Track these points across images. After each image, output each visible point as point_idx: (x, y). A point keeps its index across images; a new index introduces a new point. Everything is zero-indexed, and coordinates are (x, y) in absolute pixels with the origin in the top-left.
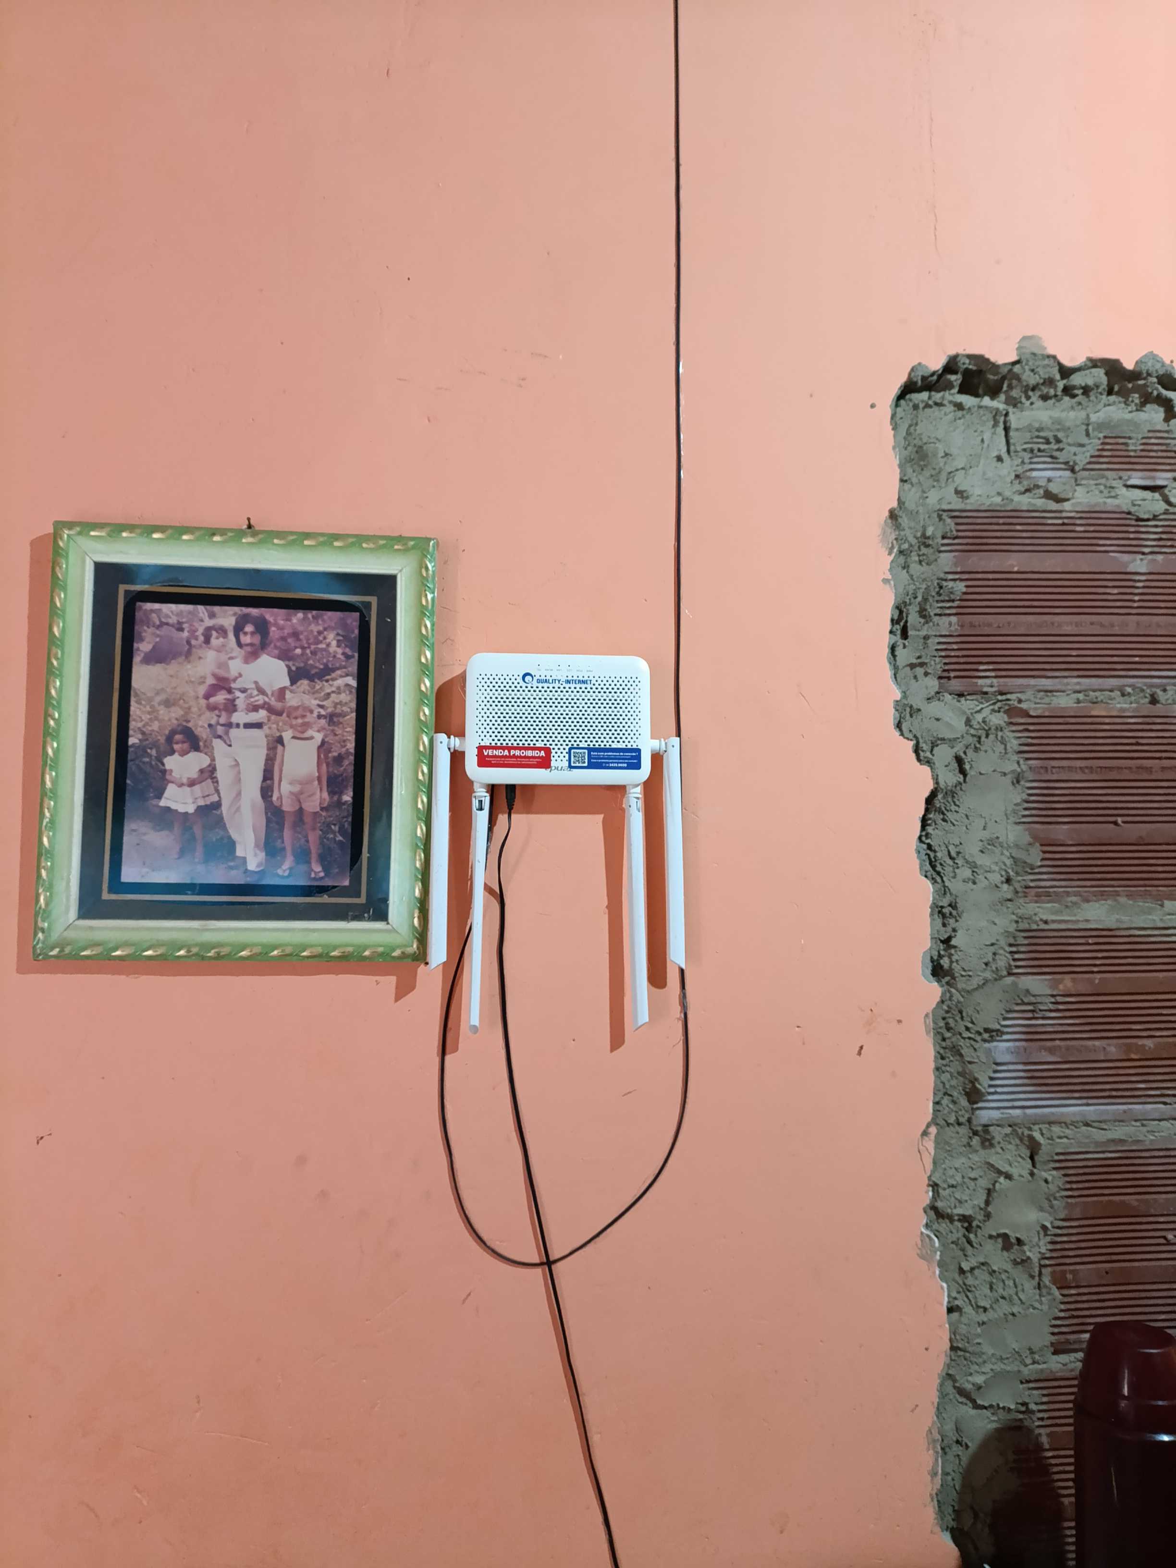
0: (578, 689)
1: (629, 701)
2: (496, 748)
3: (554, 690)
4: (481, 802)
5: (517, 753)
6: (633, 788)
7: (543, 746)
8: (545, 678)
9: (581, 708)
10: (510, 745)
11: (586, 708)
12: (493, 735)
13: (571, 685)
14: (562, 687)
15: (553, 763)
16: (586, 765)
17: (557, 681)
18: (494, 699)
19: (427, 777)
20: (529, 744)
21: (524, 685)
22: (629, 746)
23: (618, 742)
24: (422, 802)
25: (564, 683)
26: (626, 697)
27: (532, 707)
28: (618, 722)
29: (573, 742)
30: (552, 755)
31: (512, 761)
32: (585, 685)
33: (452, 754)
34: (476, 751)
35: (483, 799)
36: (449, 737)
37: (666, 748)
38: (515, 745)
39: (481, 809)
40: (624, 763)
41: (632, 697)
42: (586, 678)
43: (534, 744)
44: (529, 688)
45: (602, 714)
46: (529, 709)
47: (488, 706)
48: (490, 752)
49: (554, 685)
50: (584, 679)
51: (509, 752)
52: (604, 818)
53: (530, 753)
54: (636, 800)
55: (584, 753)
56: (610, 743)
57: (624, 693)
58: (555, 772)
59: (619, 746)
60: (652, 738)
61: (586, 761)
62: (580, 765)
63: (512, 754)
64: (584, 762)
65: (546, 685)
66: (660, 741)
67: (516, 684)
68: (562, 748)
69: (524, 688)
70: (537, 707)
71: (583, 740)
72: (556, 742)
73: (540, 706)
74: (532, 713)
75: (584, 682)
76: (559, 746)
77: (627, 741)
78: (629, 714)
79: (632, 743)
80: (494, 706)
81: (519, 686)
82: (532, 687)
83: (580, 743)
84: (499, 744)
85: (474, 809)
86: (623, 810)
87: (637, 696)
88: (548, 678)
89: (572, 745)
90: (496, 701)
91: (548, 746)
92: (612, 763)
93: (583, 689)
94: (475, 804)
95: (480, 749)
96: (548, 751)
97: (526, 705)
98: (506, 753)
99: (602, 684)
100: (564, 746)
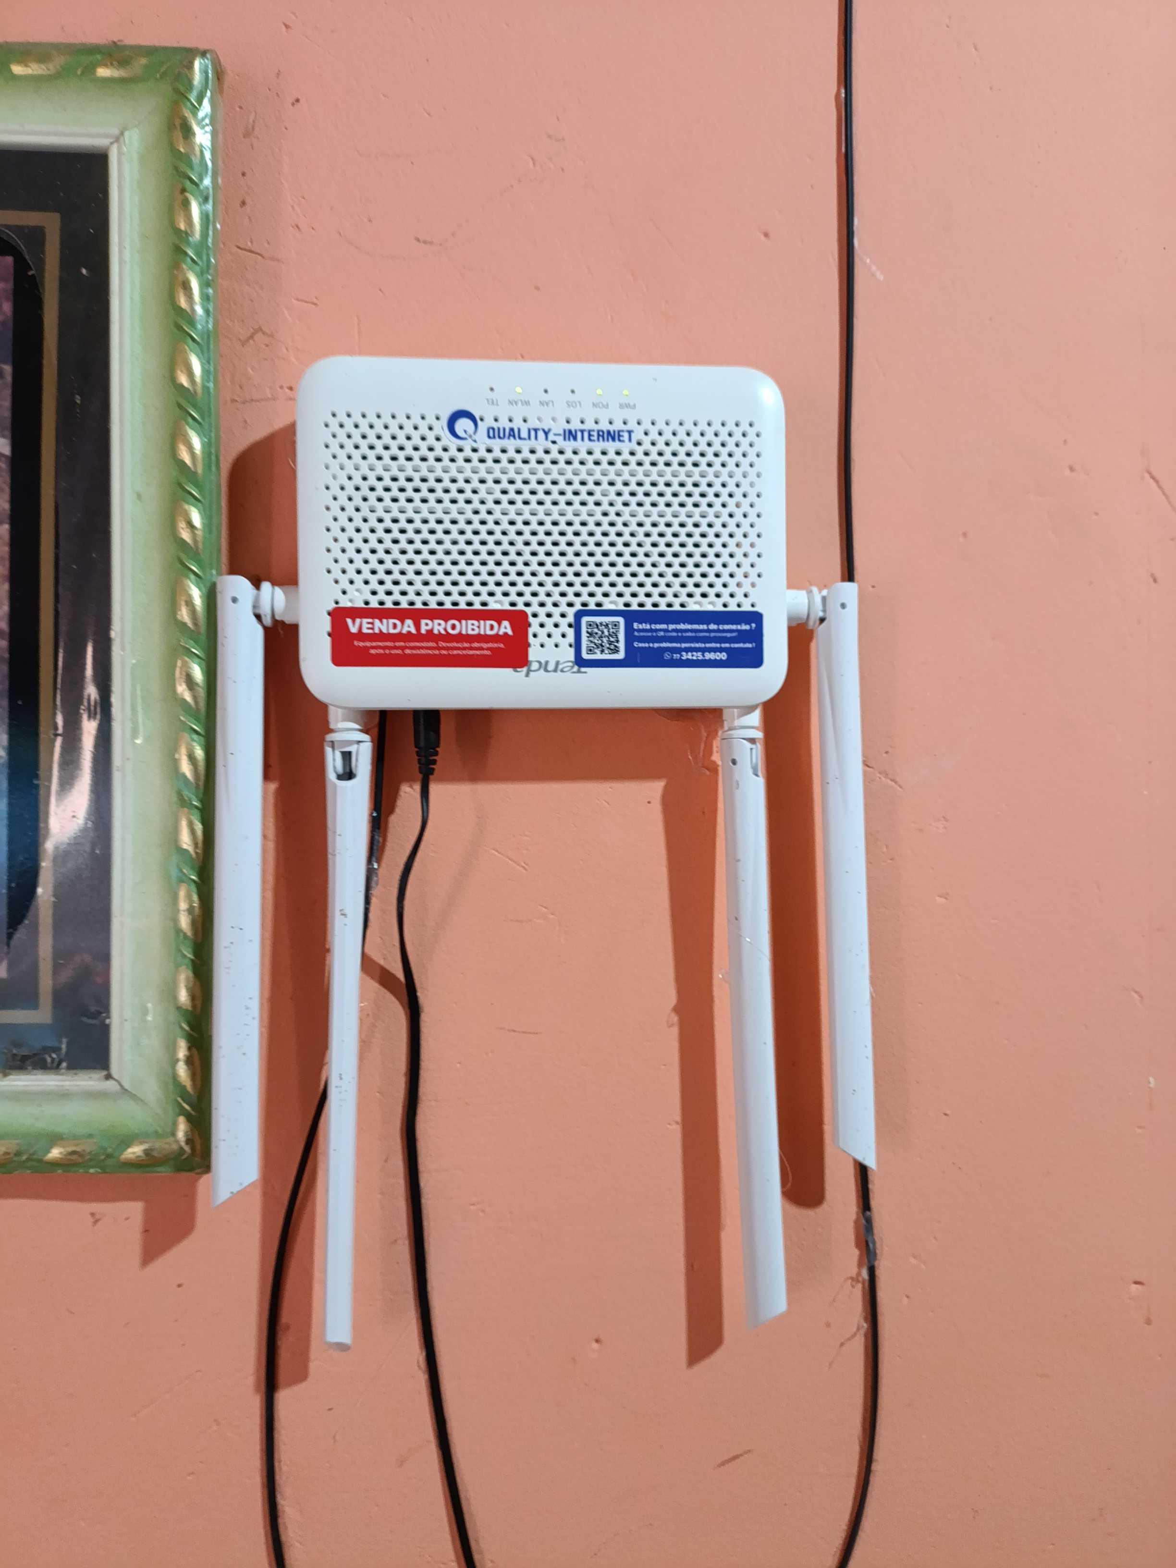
0: (597, 455)
1: (731, 487)
2: (381, 613)
3: (533, 458)
4: (347, 756)
5: (439, 626)
6: (741, 716)
7: (507, 607)
8: (508, 425)
9: (605, 507)
10: (419, 606)
11: (619, 507)
12: (373, 579)
13: (579, 444)
14: (554, 449)
15: (534, 653)
16: (621, 655)
17: (541, 434)
18: (372, 481)
19: (202, 693)
20: (470, 604)
21: (452, 443)
22: (733, 607)
23: (704, 595)
24: (192, 758)
25: (559, 440)
26: (724, 478)
27: (476, 504)
28: (704, 542)
29: (585, 598)
30: (531, 631)
31: (425, 649)
32: (617, 445)
33: (266, 629)
34: (326, 624)
35: (353, 749)
36: (257, 585)
37: (824, 611)
38: (433, 605)
39: (348, 774)
40: (721, 650)
41: (738, 477)
42: (618, 426)
43: (484, 604)
44: (468, 453)
45: (662, 521)
46: (469, 508)
47: (358, 501)
48: (365, 625)
49: (532, 443)
50: (611, 428)
51: (417, 626)
52: (666, 788)
53: (470, 627)
54: (748, 745)
55: (616, 625)
56: (684, 598)
57: (717, 466)
58: (539, 676)
59: (707, 606)
60: (790, 586)
61: (622, 645)
62: (607, 656)
63: (423, 630)
64: (616, 650)
65: (511, 444)
66: (810, 592)
67: (431, 441)
68: (556, 611)
69: (453, 452)
70: (490, 505)
71: (613, 591)
72: (542, 597)
73: (497, 502)
74: (476, 519)
75: (613, 436)
76: (549, 608)
77: (725, 592)
78: (732, 523)
79: (740, 598)
80: (373, 501)
81: (438, 446)
82: (475, 450)
83: (605, 600)
84: (389, 605)
85: (331, 776)
86: (713, 769)
87: (752, 472)
88: (517, 424)
89: (584, 605)
90: (379, 486)
91: (520, 607)
92: (687, 650)
93: (611, 456)
94: (333, 762)
95: (339, 616)
96: (519, 620)
97: (461, 498)
98: (409, 626)
99: (661, 441)
100: (563, 608)
